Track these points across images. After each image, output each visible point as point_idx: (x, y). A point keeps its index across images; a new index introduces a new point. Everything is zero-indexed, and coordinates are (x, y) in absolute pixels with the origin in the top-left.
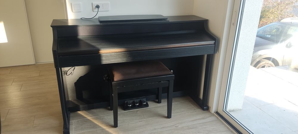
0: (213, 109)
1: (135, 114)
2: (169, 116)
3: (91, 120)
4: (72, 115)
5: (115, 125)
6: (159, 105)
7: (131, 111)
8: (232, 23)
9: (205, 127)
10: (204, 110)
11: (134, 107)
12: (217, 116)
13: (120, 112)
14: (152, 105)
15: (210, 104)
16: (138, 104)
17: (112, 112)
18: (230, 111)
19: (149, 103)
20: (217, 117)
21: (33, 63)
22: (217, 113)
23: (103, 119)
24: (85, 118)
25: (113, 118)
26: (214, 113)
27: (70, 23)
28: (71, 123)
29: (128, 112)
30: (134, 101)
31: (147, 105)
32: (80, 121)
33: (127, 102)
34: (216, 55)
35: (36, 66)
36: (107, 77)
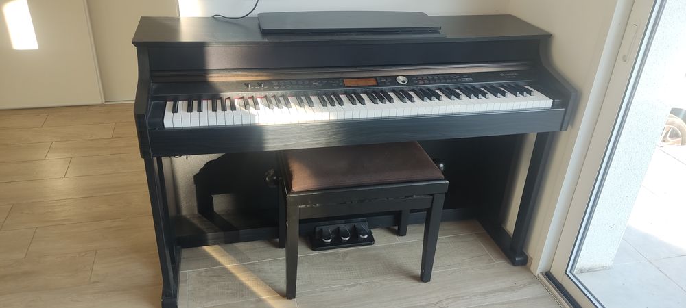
0: (540, 266)
1: (340, 264)
2: (424, 276)
3: (233, 271)
4: (185, 253)
5: (290, 293)
6: (400, 240)
7: (331, 254)
8: (621, 55)
10: (514, 263)
11: (337, 243)
12: (549, 285)
13: (305, 253)
14: (382, 239)
15: (531, 251)
16: (348, 238)
18: (581, 271)
19: (377, 233)
20: (548, 287)
21: (100, 101)
22: (548, 275)
23: (259, 272)
24: (219, 264)
25: (285, 271)
26: (541, 276)
27: (187, 33)
28: (181, 278)
29: (323, 254)
30: (339, 228)
31: (370, 241)
32: (203, 274)
33: (322, 230)
35: (106, 109)
36: (273, 176)
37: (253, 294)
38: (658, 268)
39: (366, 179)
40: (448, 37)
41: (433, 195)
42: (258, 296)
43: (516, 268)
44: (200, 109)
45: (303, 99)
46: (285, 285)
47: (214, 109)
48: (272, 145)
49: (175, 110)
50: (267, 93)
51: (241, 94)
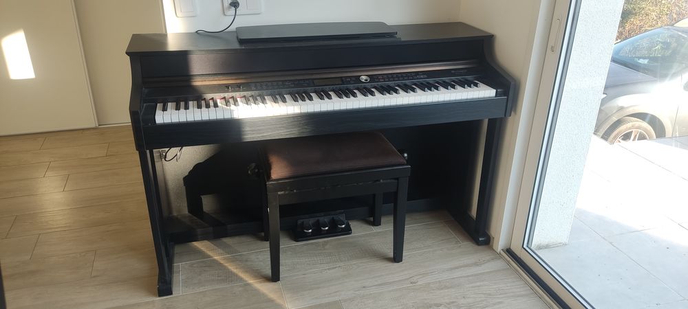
0: (500, 243)
1: (320, 251)
2: (397, 257)
3: (222, 262)
4: (178, 249)
5: (275, 277)
6: (375, 229)
8: (549, 47)
9: (478, 284)
10: (478, 243)
11: (318, 234)
12: (509, 259)
13: (286, 244)
14: (359, 230)
15: (493, 231)
16: (327, 228)
17: (267, 244)
18: (540, 248)
19: (353, 224)
20: (509, 262)
21: (93, 126)
22: (509, 251)
23: (247, 261)
24: (208, 257)
25: (269, 259)
26: (502, 252)
27: (173, 45)
28: (175, 270)
29: (305, 245)
30: (318, 221)
31: (348, 231)
32: (195, 265)
33: (303, 223)
34: (510, 120)
35: (100, 132)
36: (255, 168)
37: (241, 279)
38: (611, 243)
40: (404, 39)
41: (397, 179)
42: (246, 281)
43: (480, 247)
44: (187, 108)
45: (278, 96)
46: (270, 271)
47: (199, 107)
48: (250, 136)
49: (164, 109)
50: (245, 93)
51: (222, 95)
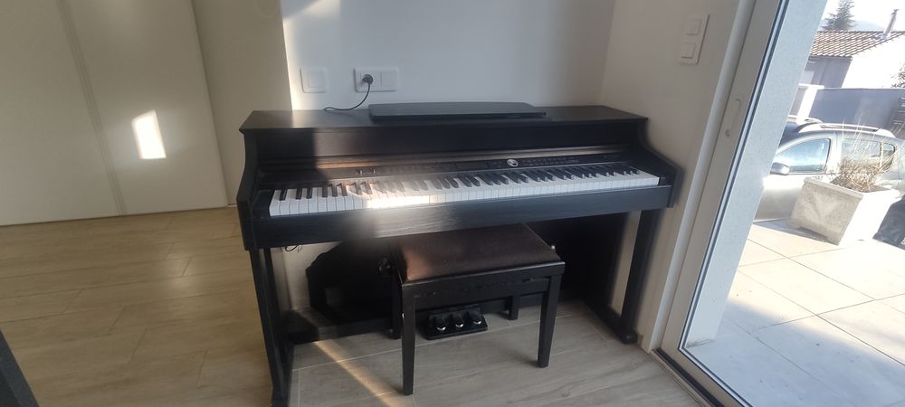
0: (651, 343)
1: (455, 353)
2: (542, 361)
3: (346, 367)
4: (298, 350)
5: (406, 389)
6: (511, 324)
7: (446, 343)
8: (723, 129)
10: (625, 342)
11: (452, 331)
12: (662, 362)
13: (421, 343)
14: (495, 324)
15: (641, 328)
16: (462, 325)
17: (399, 342)
19: (489, 318)
20: (662, 365)
21: (223, 205)
22: (659, 351)
24: (331, 360)
25: (401, 363)
26: (652, 353)
27: (298, 123)
28: (293, 377)
29: (441, 344)
30: (452, 315)
31: (484, 327)
33: (435, 319)
36: (387, 265)
37: (368, 392)
38: (758, 339)
39: (483, 264)
40: (554, 120)
41: (550, 277)
42: (373, 394)
43: (628, 347)
44: (309, 196)
45: (418, 184)
46: (402, 379)
47: (325, 195)
48: (385, 232)
49: (282, 198)
50: (379, 178)
51: (352, 180)
